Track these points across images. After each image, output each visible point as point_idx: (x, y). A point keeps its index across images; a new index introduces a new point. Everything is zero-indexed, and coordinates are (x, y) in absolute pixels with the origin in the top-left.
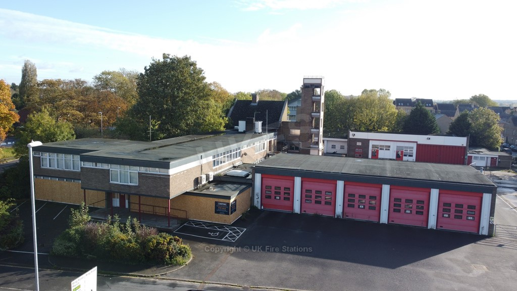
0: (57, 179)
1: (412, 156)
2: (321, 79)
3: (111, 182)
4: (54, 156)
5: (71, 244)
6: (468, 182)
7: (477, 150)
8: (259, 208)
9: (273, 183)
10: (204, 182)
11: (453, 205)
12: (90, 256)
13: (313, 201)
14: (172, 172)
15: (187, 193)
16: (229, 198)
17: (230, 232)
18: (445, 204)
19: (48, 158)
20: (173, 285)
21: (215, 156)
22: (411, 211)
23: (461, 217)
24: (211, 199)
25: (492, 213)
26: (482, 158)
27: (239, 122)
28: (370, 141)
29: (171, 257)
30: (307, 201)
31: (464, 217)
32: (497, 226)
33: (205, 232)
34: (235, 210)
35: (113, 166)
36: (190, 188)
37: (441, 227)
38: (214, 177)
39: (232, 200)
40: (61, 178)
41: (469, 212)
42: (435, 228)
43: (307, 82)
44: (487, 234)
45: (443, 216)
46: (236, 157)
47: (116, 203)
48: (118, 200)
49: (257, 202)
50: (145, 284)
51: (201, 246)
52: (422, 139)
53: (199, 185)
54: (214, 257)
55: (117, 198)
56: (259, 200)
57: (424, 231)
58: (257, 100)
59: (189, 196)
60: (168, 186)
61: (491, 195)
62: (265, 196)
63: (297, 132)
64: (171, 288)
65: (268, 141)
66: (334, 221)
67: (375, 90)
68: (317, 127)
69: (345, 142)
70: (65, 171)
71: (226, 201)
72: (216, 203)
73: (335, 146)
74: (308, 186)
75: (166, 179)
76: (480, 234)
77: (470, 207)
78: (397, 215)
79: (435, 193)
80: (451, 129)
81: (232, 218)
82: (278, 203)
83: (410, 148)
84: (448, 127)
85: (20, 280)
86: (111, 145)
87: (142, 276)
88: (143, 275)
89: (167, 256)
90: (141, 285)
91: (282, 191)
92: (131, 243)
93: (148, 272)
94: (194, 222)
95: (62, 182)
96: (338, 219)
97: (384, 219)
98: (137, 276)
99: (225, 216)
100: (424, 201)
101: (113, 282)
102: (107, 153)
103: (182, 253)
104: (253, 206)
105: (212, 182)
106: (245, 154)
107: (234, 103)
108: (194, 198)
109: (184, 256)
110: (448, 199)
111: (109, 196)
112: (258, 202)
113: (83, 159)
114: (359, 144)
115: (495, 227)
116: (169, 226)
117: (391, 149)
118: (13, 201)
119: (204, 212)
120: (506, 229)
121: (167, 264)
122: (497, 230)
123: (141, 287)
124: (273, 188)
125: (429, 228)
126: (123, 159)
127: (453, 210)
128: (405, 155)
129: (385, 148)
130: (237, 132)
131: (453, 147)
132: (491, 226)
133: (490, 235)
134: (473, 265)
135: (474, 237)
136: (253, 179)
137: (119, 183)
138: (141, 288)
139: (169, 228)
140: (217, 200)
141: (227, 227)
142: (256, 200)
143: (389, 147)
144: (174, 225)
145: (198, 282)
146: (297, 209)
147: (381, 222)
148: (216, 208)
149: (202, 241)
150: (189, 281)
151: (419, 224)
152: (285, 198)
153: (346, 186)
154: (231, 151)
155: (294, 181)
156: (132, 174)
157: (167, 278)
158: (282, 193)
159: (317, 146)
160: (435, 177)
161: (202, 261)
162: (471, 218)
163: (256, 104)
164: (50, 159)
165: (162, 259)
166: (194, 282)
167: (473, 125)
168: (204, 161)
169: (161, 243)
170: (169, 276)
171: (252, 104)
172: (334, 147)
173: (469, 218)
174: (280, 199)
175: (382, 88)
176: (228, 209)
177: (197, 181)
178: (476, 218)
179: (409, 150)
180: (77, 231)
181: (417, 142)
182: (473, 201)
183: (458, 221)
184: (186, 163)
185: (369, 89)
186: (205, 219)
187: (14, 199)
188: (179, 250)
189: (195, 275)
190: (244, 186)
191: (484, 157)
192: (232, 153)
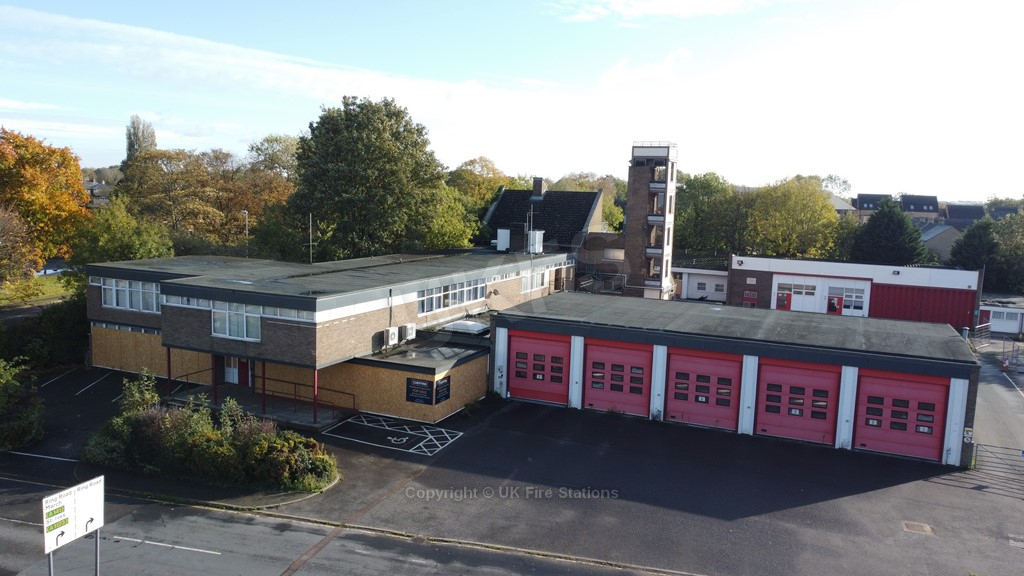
0: (130, 329)
1: (861, 308)
2: (668, 147)
3: (214, 334)
4: (124, 284)
5: (116, 443)
6: (922, 354)
7: (1003, 300)
8: (504, 396)
9: (530, 346)
10: (393, 341)
11: (888, 401)
12: (148, 467)
13: (607, 386)
14: (321, 317)
15: (355, 361)
16: (432, 371)
17: (431, 437)
18: (871, 399)
19: (114, 289)
20: (282, 528)
21: (423, 292)
22: (801, 411)
23: (903, 427)
24: (400, 372)
25: (969, 421)
26: (1011, 316)
27: (499, 231)
28: (775, 277)
29: (293, 476)
30: (595, 385)
31: (911, 426)
32: (980, 448)
33: (382, 437)
34: (447, 397)
35: (218, 303)
36: (365, 350)
37: (862, 445)
38: (418, 332)
39: (439, 377)
40: (136, 327)
41: (920, 417)
42: (849, 448)
43: (640, 153)
44: (958, 464)
45: (867, 424)
46: (476, 298)
47: (233, 376)
48: (236, 371)
49: (500, 385)
50: (232, 522)
51: (367, 460)
52: (884, 274)
53: (384, 347)
54: (380, 482)
55: (235, 367)
56: (504, 379)
57: (828, 453)
58: (544, 191)
59: (360, 366)
60: (312, 344)
61: (967, 382)
62: (515, 373)
63: (619, 255)
64: (277, 532)
65: (554, 269)
66: (647, 426)
67: (816, 178)
68: (659, 245)
69: (725, 276)
70: (142, 314)
71: (427, 377)
72: (409, 381)
73: (704, 284)
74: (597, 355)
75: (310, 330)
76: (944, 463)
77: (923, 406)
78: (772, 417)
79: (849, 375)
80: (954, 253)
81: (439, 412)
82: (540, 386)
83: (858, 291)
84: (950, 249)
85: (11, 504)
86: (232, 267)
87: (231, 508)
88: (234, 506)
89: (286, 474)
90: (223, 524)
91: (548, 364)
92: (222, 446)
93: (246, 502)
94: (368, 416)
95: (138, 335)
96: (655, 421)
97: (746, 425)
98: (222, 507)
99: (424, 406)
100: (827, 392)
101: (174, 516)
102: (214, 281)
103: (319, 471)
104: (492, 390)
105: (412, 341)
106: (496, 292)
107: (497, 196)
108: (370, 370)
109: (319, 475)
110: (877, 388)
111: (219, 363)
112: (501, 383)
113: (167, 290)
114: (751, 281)
115: (975, 448)
116: (315, 422)
117: (816, 292)
118: (24, 362)
119: (386, 397)
120: (998, 455)
121: (286, 489)
122: (981, 455)
123: (223, 527)
124: (531, 357)
125: (837, 447)
126: (234, 291)
127: (887, 413)
128: (847, 307)
129: (804, 291)
130: (494, 251)
131: (948, 291)
132: (967, 448)
133: (964, 467)
134: (903, 523)
135: (931, 468)
136: (493, 341)
137: (227, 336)
138: (222, 529)
139: (316, 425)
140: (410, 375)
141: (427, 429)
142: (497, 381)
143: (814, 288)
144: (325, 420)
145: (332, 525)
146: (575, 399)
147: (739, 432)
148: (409, 391)
149: (367, 451)
150: (316, 522)
151: (816, 438)
152: (553, 379)
153: (672, 357)
154: (462, 285)
155: (570, 343)
156: (249, 319)
157: (277, 514)
158: (548, 368)
159: (658, 283)
160: (858, 343)
161: (354, 486)
162: (926, 430)
163: (541, 198)
164: (117, 290)
165: (276, 478)
166: (325, 524)
167: (1002, 247)
168: (397, 300)
169: (276, 448)
170: (282, 511)
171: (534, 198)
172: (702, 286)
173: (922, 429)
174: (543, 379)
175: (833, 174)
176: (430, 394)
177: (380, 339)
178: (936, 430)
179: (854, 295)
180: (127, 421)
181: (871, 280)
182: (930, 394)
183: (898, 434)
184: (355, 302)
185: (805, 174)
186: (388, 413)
187: (27, 358)
188: (311, 464)
189: (332, 510)
190: (471, 352)
191: (1017, 314)
192: (466, 289)
